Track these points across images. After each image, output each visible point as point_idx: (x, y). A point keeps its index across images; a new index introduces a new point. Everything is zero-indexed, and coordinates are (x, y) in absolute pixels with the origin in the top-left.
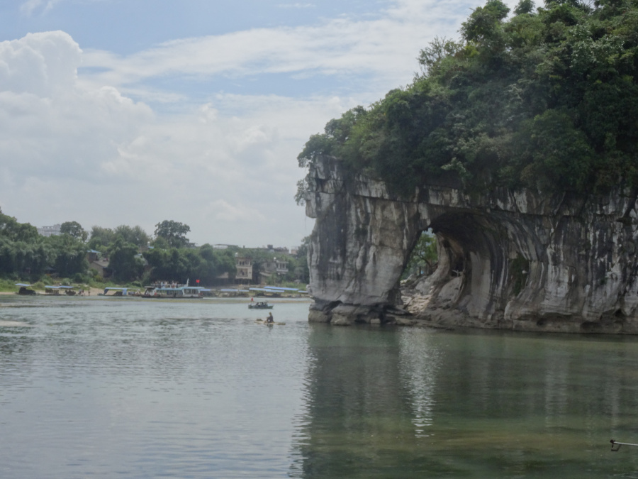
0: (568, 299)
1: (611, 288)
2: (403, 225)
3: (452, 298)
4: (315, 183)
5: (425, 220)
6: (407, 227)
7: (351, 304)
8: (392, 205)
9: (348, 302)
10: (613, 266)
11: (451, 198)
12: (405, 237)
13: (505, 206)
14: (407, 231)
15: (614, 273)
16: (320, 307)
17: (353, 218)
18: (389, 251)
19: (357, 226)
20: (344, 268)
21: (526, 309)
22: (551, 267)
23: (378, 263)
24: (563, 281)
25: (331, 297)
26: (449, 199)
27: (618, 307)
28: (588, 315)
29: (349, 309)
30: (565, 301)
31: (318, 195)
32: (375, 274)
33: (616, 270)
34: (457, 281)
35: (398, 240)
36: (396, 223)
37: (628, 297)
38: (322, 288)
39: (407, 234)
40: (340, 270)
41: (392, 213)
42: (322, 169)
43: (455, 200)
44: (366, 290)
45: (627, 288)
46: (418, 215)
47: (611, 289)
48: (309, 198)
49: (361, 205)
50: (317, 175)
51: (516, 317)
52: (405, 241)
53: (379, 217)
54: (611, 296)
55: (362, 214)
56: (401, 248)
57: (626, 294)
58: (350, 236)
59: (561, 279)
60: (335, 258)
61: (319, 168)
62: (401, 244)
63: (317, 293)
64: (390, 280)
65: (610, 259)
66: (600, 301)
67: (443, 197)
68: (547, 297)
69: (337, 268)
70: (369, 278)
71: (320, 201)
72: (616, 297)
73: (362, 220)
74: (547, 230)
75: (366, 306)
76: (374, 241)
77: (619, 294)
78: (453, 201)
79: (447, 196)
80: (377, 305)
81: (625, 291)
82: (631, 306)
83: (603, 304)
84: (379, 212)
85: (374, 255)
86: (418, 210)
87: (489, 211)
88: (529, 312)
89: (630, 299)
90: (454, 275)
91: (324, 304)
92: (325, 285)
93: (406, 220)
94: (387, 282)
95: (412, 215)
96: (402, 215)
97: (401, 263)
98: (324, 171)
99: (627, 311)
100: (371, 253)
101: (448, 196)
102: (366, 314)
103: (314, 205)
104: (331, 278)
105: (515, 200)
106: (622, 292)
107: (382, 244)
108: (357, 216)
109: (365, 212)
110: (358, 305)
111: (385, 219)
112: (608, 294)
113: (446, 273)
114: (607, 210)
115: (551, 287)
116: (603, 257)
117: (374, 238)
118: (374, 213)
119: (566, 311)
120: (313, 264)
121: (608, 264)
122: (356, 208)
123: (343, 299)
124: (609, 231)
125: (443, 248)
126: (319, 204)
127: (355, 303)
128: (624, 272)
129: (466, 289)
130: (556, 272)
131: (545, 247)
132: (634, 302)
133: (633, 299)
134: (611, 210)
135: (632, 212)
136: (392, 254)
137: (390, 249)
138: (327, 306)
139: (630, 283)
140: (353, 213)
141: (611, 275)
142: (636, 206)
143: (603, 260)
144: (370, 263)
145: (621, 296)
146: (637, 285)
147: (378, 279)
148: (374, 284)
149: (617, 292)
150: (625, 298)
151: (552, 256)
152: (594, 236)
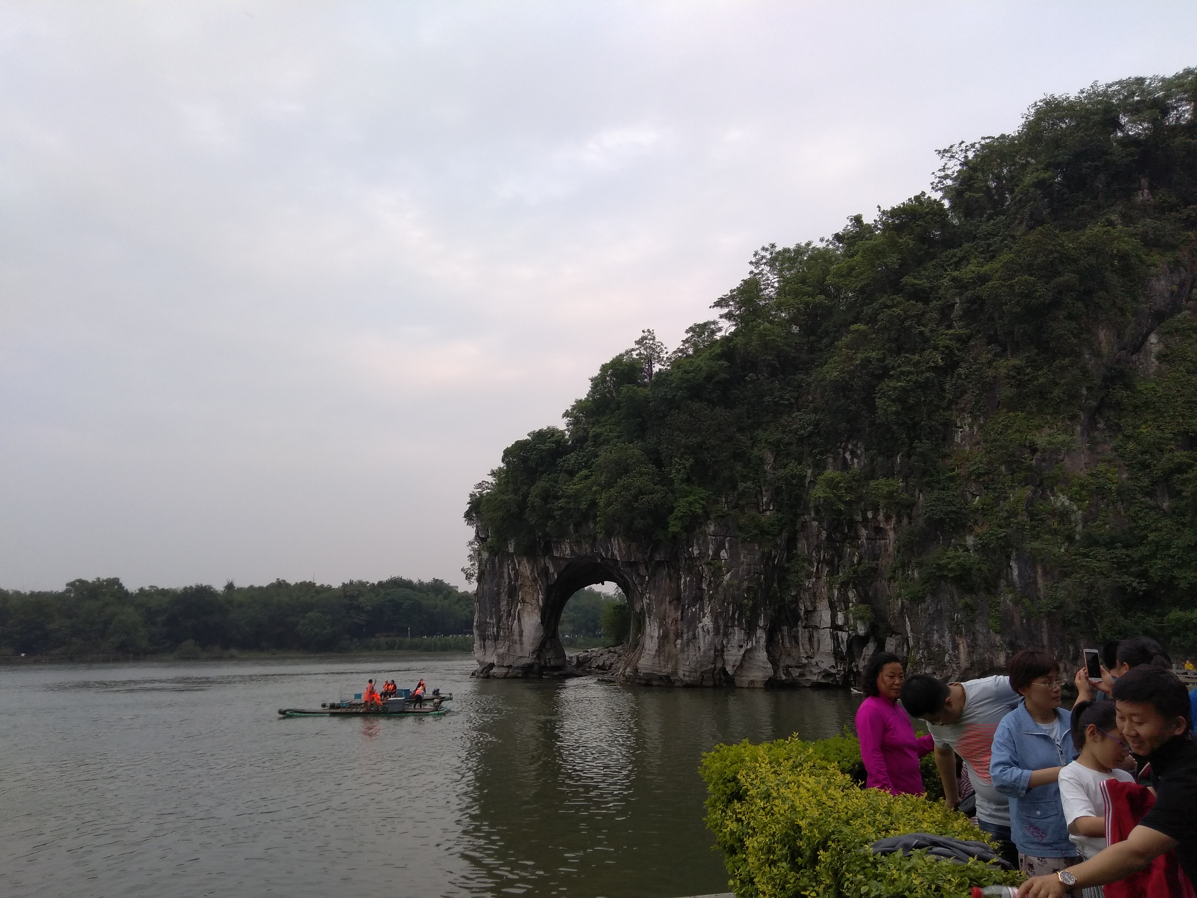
0: (659, 656)
1: (704, 642)
2: (535, 580)
5: (553, 574)
6: (540, 582)
7: (503, 666)
8: (525, 560)
9: (500, 664)
10: (704, 617)
11: (566, 549)
12: (540, 592)
13: (606, 554)
14: (540, 586)
15: (706, 625)
16: (481, 669)
17: (506, 575)
18: (530, 608)
19: (510, 583)
20: (498, 628)
22: (647, 620)
23: (522, 620)
24: (655, 636)
25: (488, 659)
26: (564, 550)
27: (719, 665)
28: (684, 675)
29: (503, 671)
30: (657, 658)
32: (521, 635)
33: (707, 621)
35: (535, 596)
36: (531, 578)
37: (728, 653)
38: (483, 650)
39: (541, 589)
40: (495, 629)
41: (526, 567)
42: (481, 528)
43: (568, 551)
44: (515, 652)
45: (724, 642)
46: (547, 569)
49: (511, 562)
50: (481, 533)
52: (541, 597)
54: (704, 652)
55: (512, 571)
56: (539, 605)
57: (725, 649)
58: (503, 594)
59: (653, 634)
60: (491, 618)
62: (538, 600)
63: (480, 655)
64: (534, 639)
65: (702, 609)
66: (696, 659)
67: (561, 549)
68: (643, 655)
69: (493, 628)
70: (516, 637)
72: (712, 652)
73: (512, 576)
74: (642, 579)
75: (517, 668)
76: (520, 598)
77: (716, 650)
78: (567, 553)
80: (529, 666)
81: (723, 646)
82: (732, 664)
83: (698, 662)
84: (519, 568)
85: (519, 612)
86: (545, 564)
89: (730, 655)
91: (483, 666)
92: (485, 647)
93: (536, 575)
94: (531, 641)
95: (539, 569)
96: (532, 571)
97: (540, 621)
99: (730, 669)
100: (517, 611)
101: (564, 547)
104: (489, 639)
106: (719, 647)
107: (524, 601)
108: (509, 573)
110: (509, 667)
112: (702, 649)
115: (646, 643)
116: (694, 606)
117: (521, 594)
119: (660, 671)
121: (699, 614)
122: (508, 565)
123: (497, 660)
124: (699, 576)
127: (506, 664)
128: (715, 622)
130: (650, 625)
131: (642, 597)
132: (734, 658)
133: (733, 656)
134: (696, 552)
135: (724, 554)
136: (532, 612)
137: (530, 606)
138: (485, 668)
139: (726, 635)
140: (506, 570)
141: (703, 628)
142: (727, 545)
143: (694, 610)
144: (516, 621)
145: (720, 652)
146: (736, 638)
147: (525, 639)
148: (521, 644)
149: (713, 647)
150: (725, 654)
151: (647, 607)
152: (685, 582)
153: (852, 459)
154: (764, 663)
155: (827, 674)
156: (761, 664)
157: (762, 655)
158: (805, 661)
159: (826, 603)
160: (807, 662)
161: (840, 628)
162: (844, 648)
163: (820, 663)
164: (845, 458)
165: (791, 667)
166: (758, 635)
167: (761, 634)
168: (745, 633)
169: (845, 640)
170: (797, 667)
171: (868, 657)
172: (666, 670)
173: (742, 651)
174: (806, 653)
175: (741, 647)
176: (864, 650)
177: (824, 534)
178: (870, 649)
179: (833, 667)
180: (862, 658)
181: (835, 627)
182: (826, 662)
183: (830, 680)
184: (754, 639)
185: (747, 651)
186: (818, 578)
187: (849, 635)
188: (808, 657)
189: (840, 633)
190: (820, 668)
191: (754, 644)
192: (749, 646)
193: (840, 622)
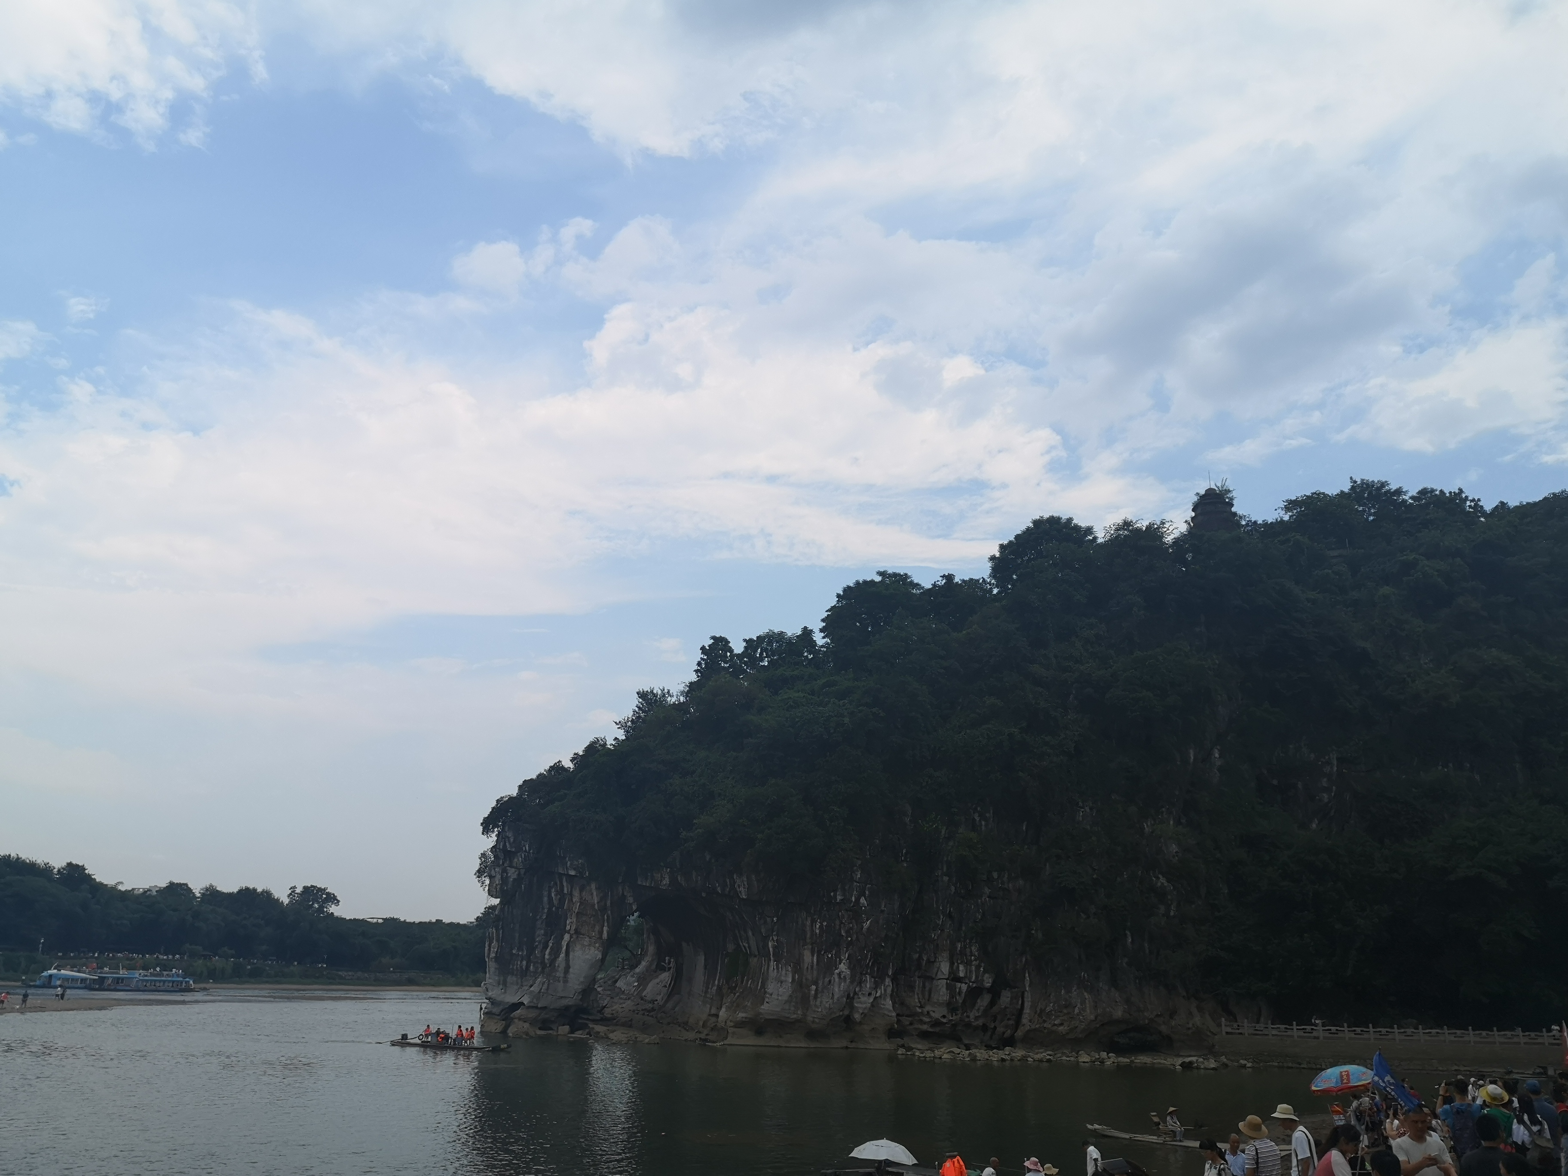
0: (791, 1002)
1: (838, 989)
2: (604, 909)
3: (659, 998)
4: (501, 855)
5: (631, 904)
6: (609, 912)
7: (535, 1007)
8: (593, 886)
9: (532, 1004)
10: (840, 963)
11: (662, 878)
12: (606, 924)
13: (723, 890)
14: (608, 917)
15: (842, 972)
16: (496, 1010)
17: (545, 899)
18: (586, 941)
19: (550, 909)
20: (529, 962)
21: (744, 1015)
22: (773, 964)
23: (571, 956)
24: (786, 981)
25: (511, 998)
26: (659, 879)
27: (846, 1012)
28: (813, 1022)
29: (533, 1014)
30: (788, 1004)
31: (504, 871)
32: (567, 971)
33: (843, 968)
34: (665, 977)
35: (597, 928)
36: (596, 907)
37: (858, 1000)
38: (501, 987)
39: (608, 920)
40: (524, 963)
41: (592, 894)
42: (512, 840)
43: (666, 881)
44: (555, 990)
45: (857, 990)
46: (623, 897)
47: (840, 990)
48: (493, 873)
49: (556, 884)
50: (505, 845)
51: (732, 1024)
52: (605, 929)
53: (576, 899)
54: (838, 999)
55: (556, 895)
56: (601, 937)
57: (856, 997)
58: (539, 922)
59: (783, 978)
60: (520, 949)
61: (509, 838)
62: (601, 933)
63: (495, 993)
64: (586, 977)
65: (838, 955)
66: (827, 1006)
67: (653, 878)
68: (767, 1000)
69: (522, 961)
70: (560, 974)
71: (507, 877)
72: (845, 999)
73: (555, 902)
74: (768, 919)
75: (554, 1010)
76: (568, 928)
77: (848, 996)
78: (664, 883)
79: (657, 876)
80: (567, 1008)
81: (855, 993)
82: (861, 1011)
83: (830, 1009)
84: (576, 893)
85: (568, 945)
86: (622, 892)
87: (704, 895)
88: (746, 1018)
89: (860, 1003)
90: (663, 969)
91: (501, 1007)
92: (505, 984)
93: (608, 904)
94: (582, 979)
95: (615, 897)
96: (604, 898)
97: (600, 956)
98: (514, 841)
99: (857, 1016)
100: (564, 944)
101: (659, 875)
102: (553, 1019)
103: (497, 880)
104: (512, 974)
105: (735, 883)
106: (851, 995)
107: (577, 932)
109: (560, 892)
110: (544, 1008)
111: (582, 902)
112: (836, 997)
113: (654, 967)
114: (835, 896)
115: (771, 987)
116: (830, 952)
117: (571, 923)
118: (571, 894)
119: (788, 1017)
120: (493, 955)
121: (836, 961)
123: (526, 1000)
124: (837, 922)
125: (652, 936)
126: (504, 880)
127: (539, 1006)
129: (675, 988)
130: (778, 968)
131: (765, 939)
132: (864, 1006)
133: (863, 1003)
134: (839, 898)
135: (863, 900)
136: (589, 945)
137: (587, 939)
138: (505, 1009)
139: (860, 983)
140: (546, 893)
141: (839, 974)
142: (867, 893)
143: (830, 956)
144: (562, 955)
145: (850, 998)
146: (868, 986)
147: (571, 976)
148: (566, 981)
149: (846, 994)
150: (855, 1001)
151: (774, 950)
152: (821, 927)
153: (980, 821)
154: (890, 1011)
155: (936, 1023)
156: (886, 1012)
157: (888, 1003)
158: (919, 1010)
159: (946, 955)
160: (920, 1011)
161: (959, 980)
162: (960, 1000)
163: (931, 1013)
164: (974, 820)
165: (903, 1016)
166: (887, 984)
167: (888, 981)
168: (875, 982)
169: (964, 991)
170: (908, 1016)
171: (982, 1008)
172: (795, 1016)
173: (871, 1000)
174: (920, 1002)
175: (870, 994)
176: (979, 1001)
177: (953, 888)
178: (984, 1001)
179: (944, 1017)
180: (976, 1008)
181: (954, 978)
182: (938, 1013)
183: (937, 1029)
184: (882, 987)
185: (876, 998)
186: (942, 930)
187: (969, 986)
188: (921, 1007)
189: (958, 985)
190: (931, 1017)
191: (883, 992)
192: (878, 995)
193: (962, 974)
